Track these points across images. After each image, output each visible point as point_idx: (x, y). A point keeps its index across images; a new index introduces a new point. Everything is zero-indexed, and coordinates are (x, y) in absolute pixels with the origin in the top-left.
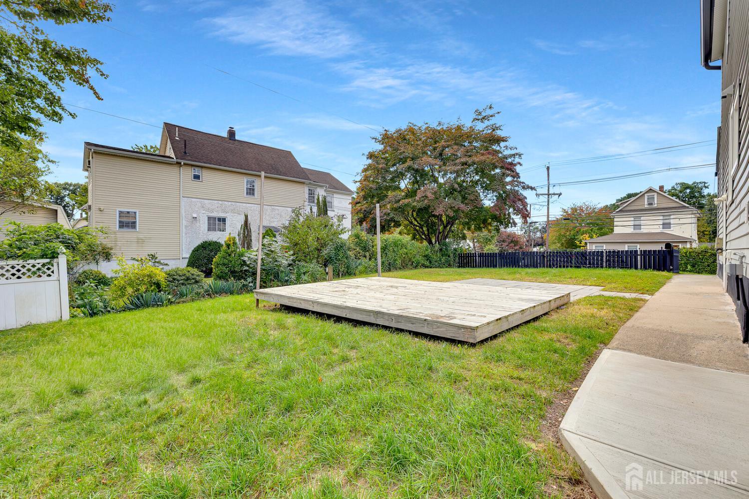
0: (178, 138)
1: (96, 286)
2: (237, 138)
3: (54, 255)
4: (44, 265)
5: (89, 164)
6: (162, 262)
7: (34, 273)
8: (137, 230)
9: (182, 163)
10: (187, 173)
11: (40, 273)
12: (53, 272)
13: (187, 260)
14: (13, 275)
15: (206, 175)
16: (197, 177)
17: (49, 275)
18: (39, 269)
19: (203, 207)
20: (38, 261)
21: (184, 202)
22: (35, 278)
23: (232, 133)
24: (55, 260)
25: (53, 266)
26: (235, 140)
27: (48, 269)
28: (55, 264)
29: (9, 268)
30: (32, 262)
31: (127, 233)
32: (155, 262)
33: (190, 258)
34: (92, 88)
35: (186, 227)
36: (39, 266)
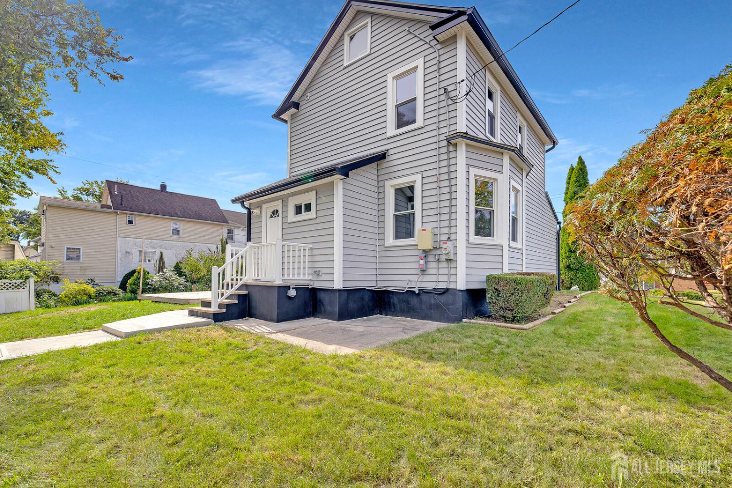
0: (117, 193)
1: (50, 296)
2: (168, 190)
3: (27, 278)
4: (21, 283)
5: (44, 213)
6: (99, 284)
7: (16, 287)
8: (81, 261)
9: (119, 213)
10: (123, 219)
11: (19, 287)
12: (26, 287)
13: (119, 283)
14: (10, 287)
15: (137, 220)
16: (131, 222)
17: (24, 288)
18: (18, 285)
19: (136, 244)
20: (18, 281)
21: (119, 240)
22: (16, 290)
23: (163, 187)
24: (28, 280)
25: (26, 283)
26: (166, 192)
27: (24, 285)
28: (28, 283)
29: (8, 284)
30: (15, 281)
31: (73, 264)
32: (94, 284)
33: (122, 282)
34: (50, 178)
35: (121, 259)
36: (19, 283)
